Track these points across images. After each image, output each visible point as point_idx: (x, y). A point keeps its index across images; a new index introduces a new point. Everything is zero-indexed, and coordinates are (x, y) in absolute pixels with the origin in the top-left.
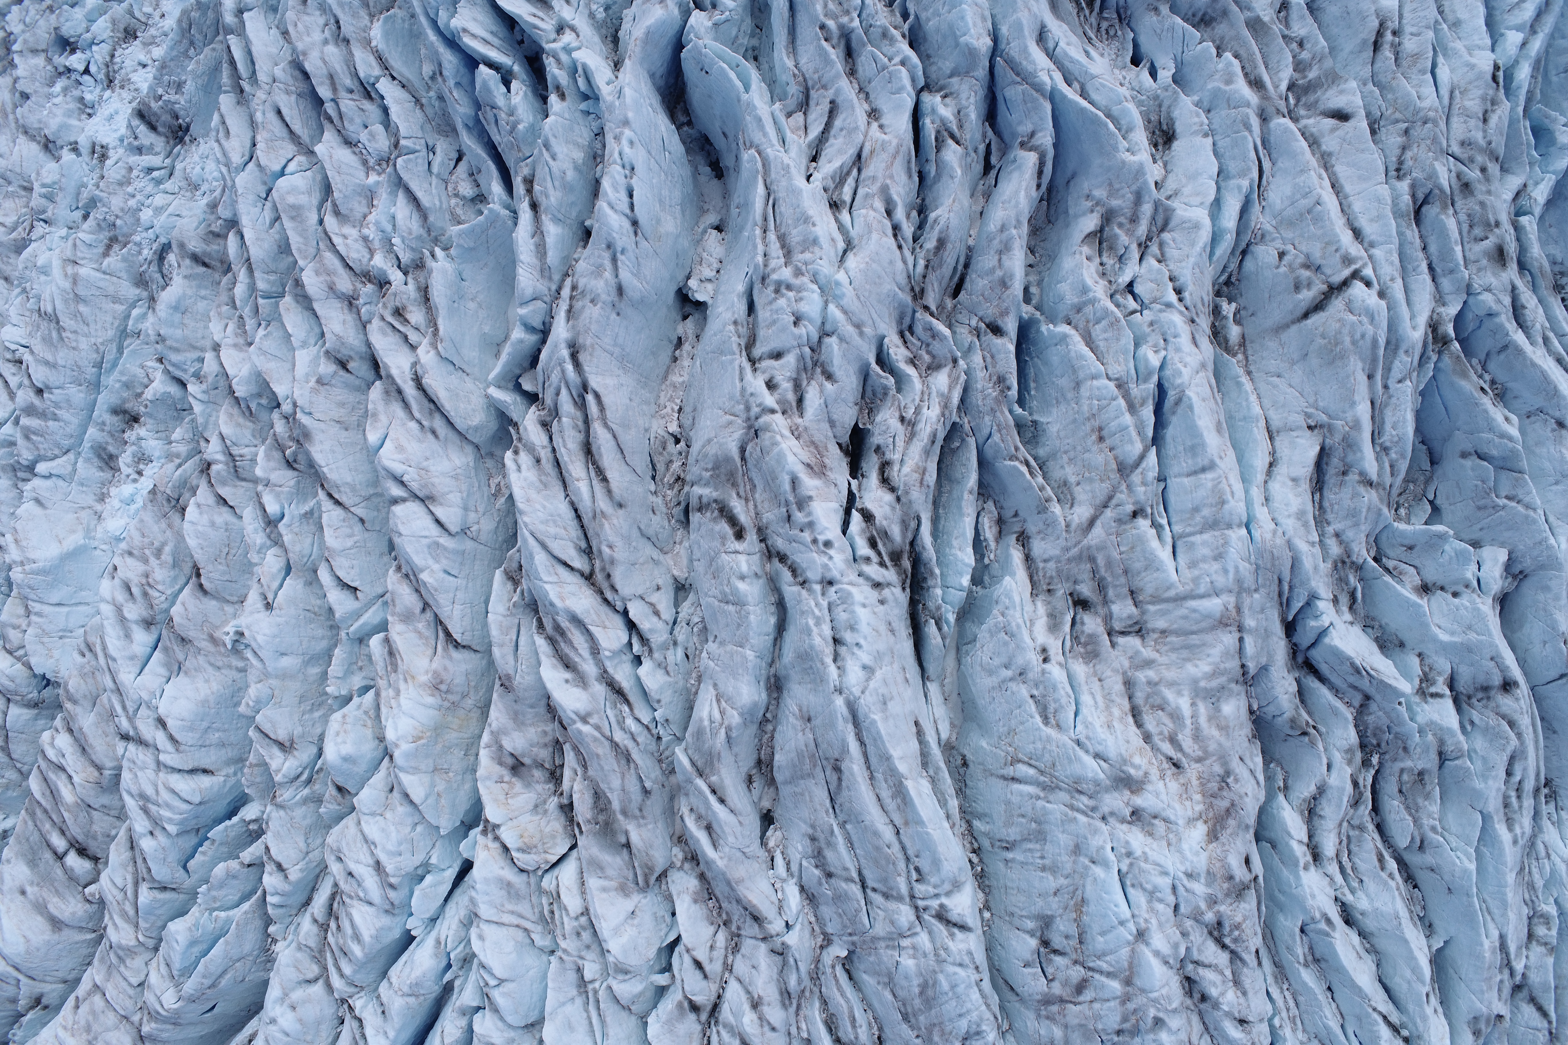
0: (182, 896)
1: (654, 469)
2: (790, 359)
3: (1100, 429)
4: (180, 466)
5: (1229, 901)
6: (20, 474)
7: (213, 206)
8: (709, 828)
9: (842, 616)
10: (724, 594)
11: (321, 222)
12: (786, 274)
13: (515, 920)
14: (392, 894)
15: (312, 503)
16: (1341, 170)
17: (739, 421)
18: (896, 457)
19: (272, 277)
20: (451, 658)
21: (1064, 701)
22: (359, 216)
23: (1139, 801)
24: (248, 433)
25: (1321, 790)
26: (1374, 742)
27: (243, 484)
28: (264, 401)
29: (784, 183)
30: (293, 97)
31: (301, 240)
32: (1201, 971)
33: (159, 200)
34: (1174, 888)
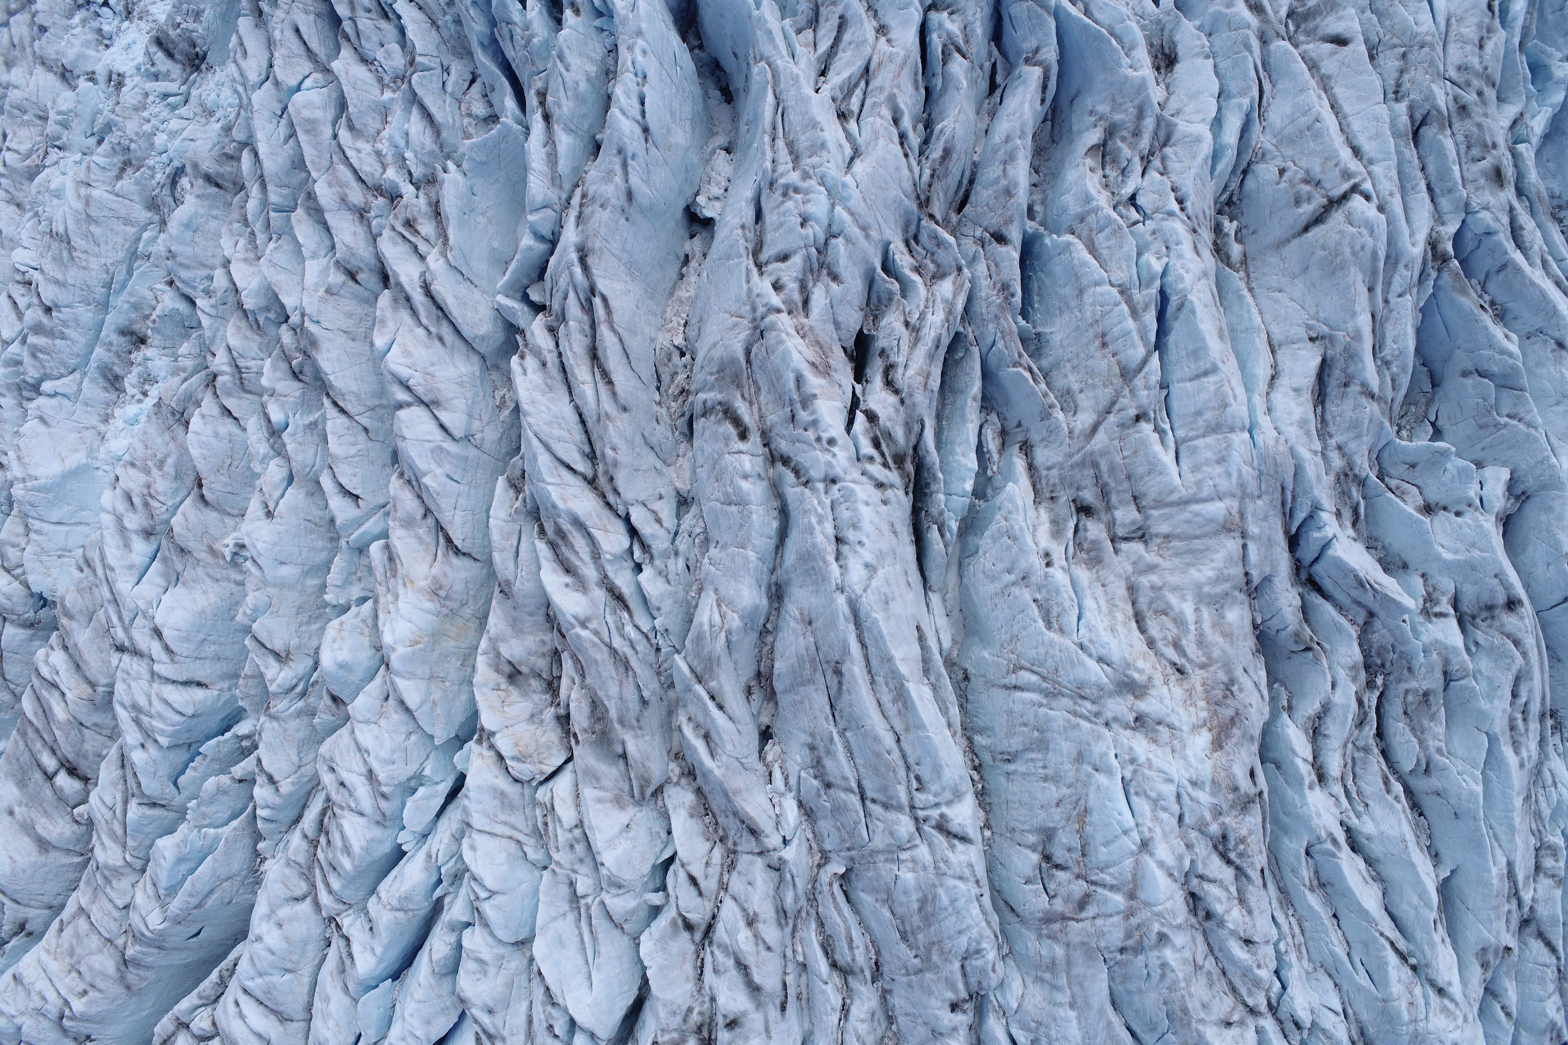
0: (171, 814)
1: (659, 380)
2: (797, 260)
3: (1103, 335)
4: (185, 380)
5: (1234, 813)
6: (25, 393)
7: (228, 129)
8: (707, 737)
9: (845, 514)
10: (727, 495)
11: (335, 136)
12: (794, 177)
13: (508, 832)
14: (384, 804)
15: (316, 415)
16: (1339, 91)
17: (745, 322)
18: (901, 360)
19: (285, 191)
20: (451, 564)
21: (1067, 604)
22: (372, 131)
23: (1143, 706)
24: (255, 347)
25: (1326, 708)
26: (1379, 662)
27: (249, 396)
28: (272, 316)
29: (793, 92)
30: (312, 17)
31: (315, 153)
32: (1206, 885)
33: (174, 124)
34: (1178, 796)
